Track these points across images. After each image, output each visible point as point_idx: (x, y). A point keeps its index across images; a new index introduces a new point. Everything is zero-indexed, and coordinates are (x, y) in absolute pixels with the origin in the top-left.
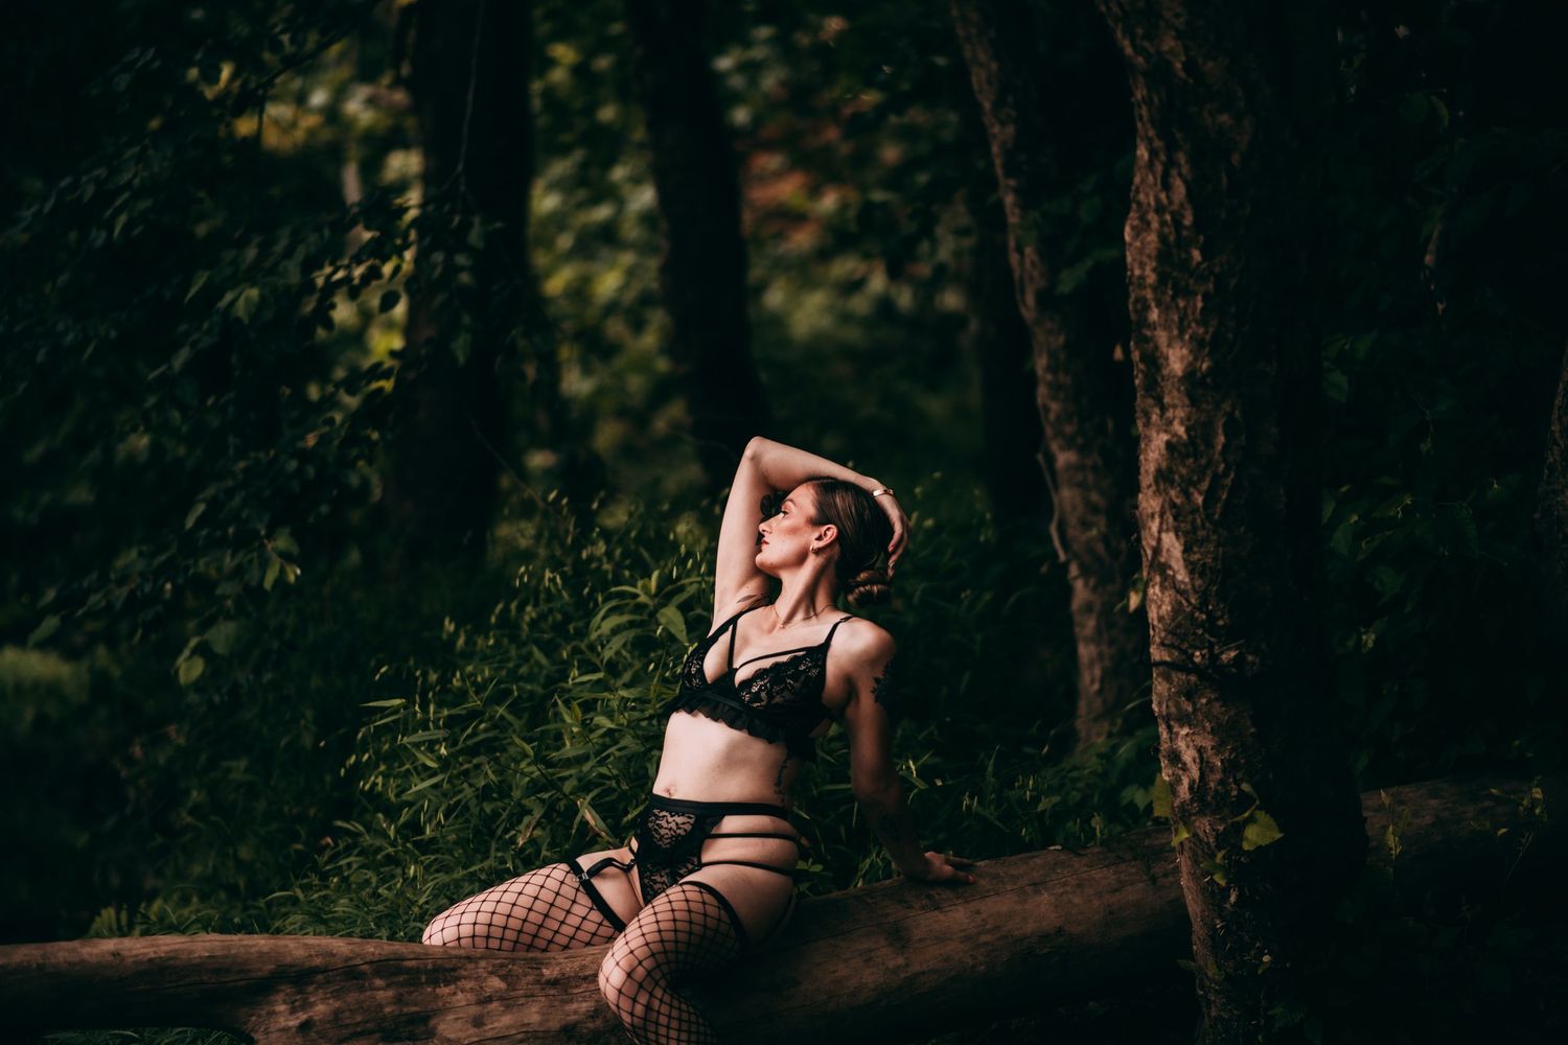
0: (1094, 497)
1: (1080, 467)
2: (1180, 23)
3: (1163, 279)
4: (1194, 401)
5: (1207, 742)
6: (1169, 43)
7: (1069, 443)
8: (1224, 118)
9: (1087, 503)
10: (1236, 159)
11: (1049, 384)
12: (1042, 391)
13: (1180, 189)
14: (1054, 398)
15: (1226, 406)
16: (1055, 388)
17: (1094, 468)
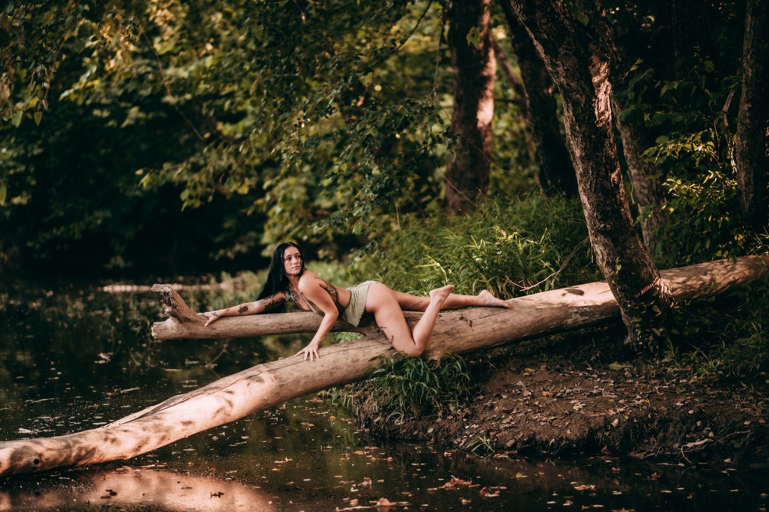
0: (643, 184)
1: (639, 174)
2: (564, 74)
3: (572, 133)
4: (583, 163)
5: (602, 248)
6: (562, 79)
7: (634, 167)
8: (578, 96)
9: (641, 186)
10: (582, 105)
11: (627, 149)
12: (625, 151)
13: (571, 113)
14: (629, 153)
15: (591, 164)
16: (629, 149)
17: (643, 175)
